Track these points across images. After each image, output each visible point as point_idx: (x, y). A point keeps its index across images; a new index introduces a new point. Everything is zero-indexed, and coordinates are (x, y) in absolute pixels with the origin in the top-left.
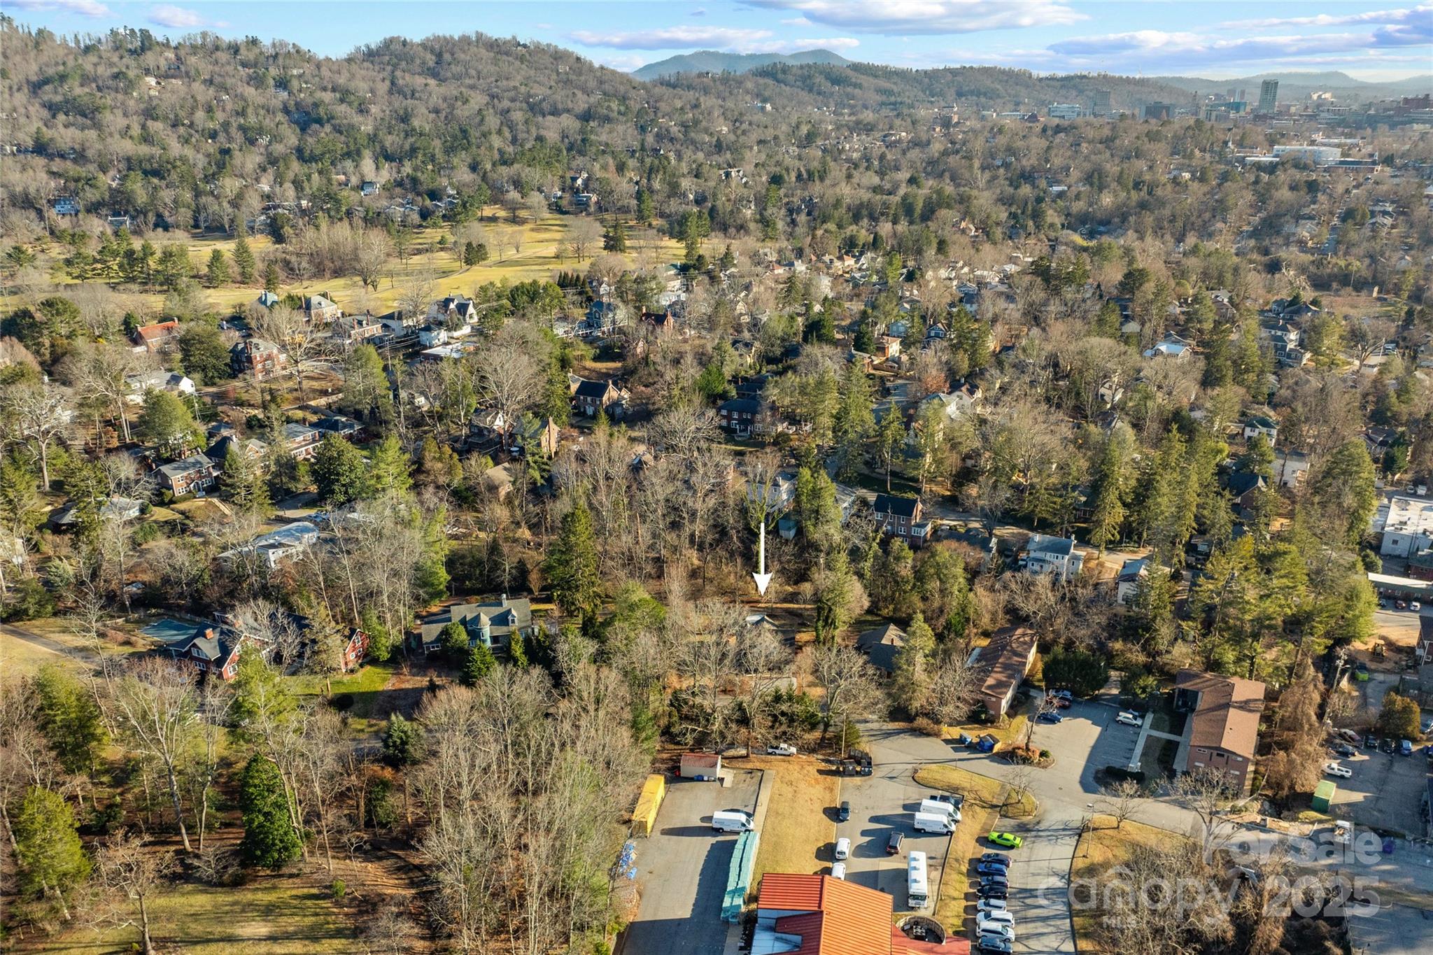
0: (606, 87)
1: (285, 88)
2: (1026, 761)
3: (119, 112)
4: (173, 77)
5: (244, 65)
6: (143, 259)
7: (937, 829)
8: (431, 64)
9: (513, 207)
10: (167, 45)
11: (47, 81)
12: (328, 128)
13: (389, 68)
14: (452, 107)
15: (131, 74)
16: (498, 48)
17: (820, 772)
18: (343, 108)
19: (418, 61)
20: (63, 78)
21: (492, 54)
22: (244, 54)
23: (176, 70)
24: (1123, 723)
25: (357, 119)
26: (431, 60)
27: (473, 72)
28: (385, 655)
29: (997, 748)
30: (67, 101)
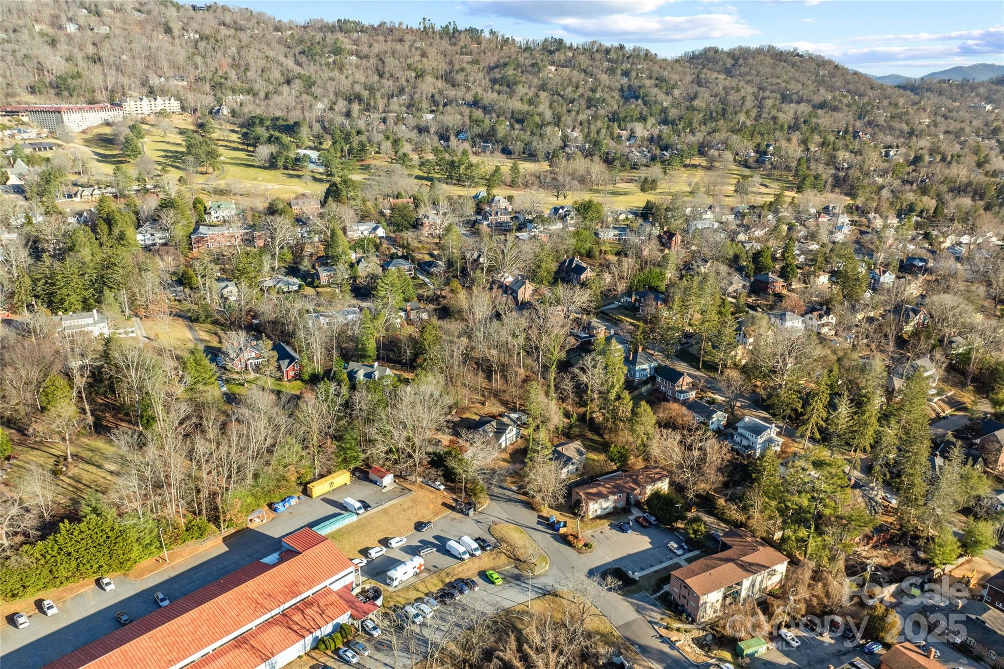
0: (851, 87)
1: (627, 77)
2: (570, 544)
3: (526, 86)
4: (566, 67)
5: (608, 60)
6: (458, 167)
7: (456, 554)
8: (729, 65)
9: (712, 160)
10: (571, 48)
11: (496, 67)
12: (640, 101)
13: (700, 67)
14: (727, 94)
15: (541, 65)
16: (779, 57)
17: (444, 504)
18: (655, 91)
19: (721, 63)
20: (505, 65)
21: (773, 61)
22: (613, 55)
23: (568, 64)
24: (670, 550)
25: (661, 97)
26: (729, 62)
27: (754, 72)
28: (306, 377)
29: (562, 530)
30: (502, 78)
